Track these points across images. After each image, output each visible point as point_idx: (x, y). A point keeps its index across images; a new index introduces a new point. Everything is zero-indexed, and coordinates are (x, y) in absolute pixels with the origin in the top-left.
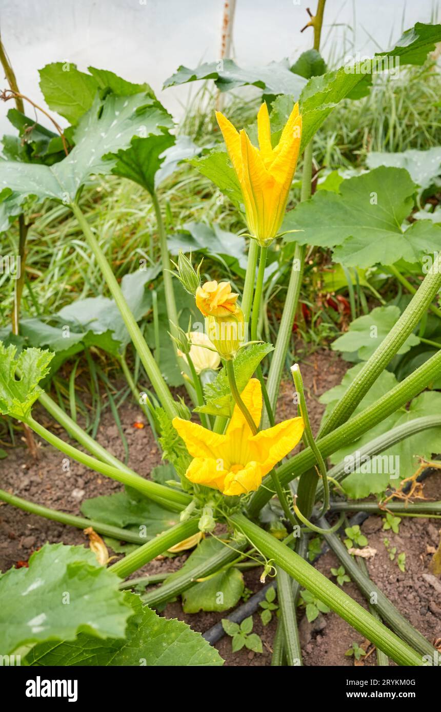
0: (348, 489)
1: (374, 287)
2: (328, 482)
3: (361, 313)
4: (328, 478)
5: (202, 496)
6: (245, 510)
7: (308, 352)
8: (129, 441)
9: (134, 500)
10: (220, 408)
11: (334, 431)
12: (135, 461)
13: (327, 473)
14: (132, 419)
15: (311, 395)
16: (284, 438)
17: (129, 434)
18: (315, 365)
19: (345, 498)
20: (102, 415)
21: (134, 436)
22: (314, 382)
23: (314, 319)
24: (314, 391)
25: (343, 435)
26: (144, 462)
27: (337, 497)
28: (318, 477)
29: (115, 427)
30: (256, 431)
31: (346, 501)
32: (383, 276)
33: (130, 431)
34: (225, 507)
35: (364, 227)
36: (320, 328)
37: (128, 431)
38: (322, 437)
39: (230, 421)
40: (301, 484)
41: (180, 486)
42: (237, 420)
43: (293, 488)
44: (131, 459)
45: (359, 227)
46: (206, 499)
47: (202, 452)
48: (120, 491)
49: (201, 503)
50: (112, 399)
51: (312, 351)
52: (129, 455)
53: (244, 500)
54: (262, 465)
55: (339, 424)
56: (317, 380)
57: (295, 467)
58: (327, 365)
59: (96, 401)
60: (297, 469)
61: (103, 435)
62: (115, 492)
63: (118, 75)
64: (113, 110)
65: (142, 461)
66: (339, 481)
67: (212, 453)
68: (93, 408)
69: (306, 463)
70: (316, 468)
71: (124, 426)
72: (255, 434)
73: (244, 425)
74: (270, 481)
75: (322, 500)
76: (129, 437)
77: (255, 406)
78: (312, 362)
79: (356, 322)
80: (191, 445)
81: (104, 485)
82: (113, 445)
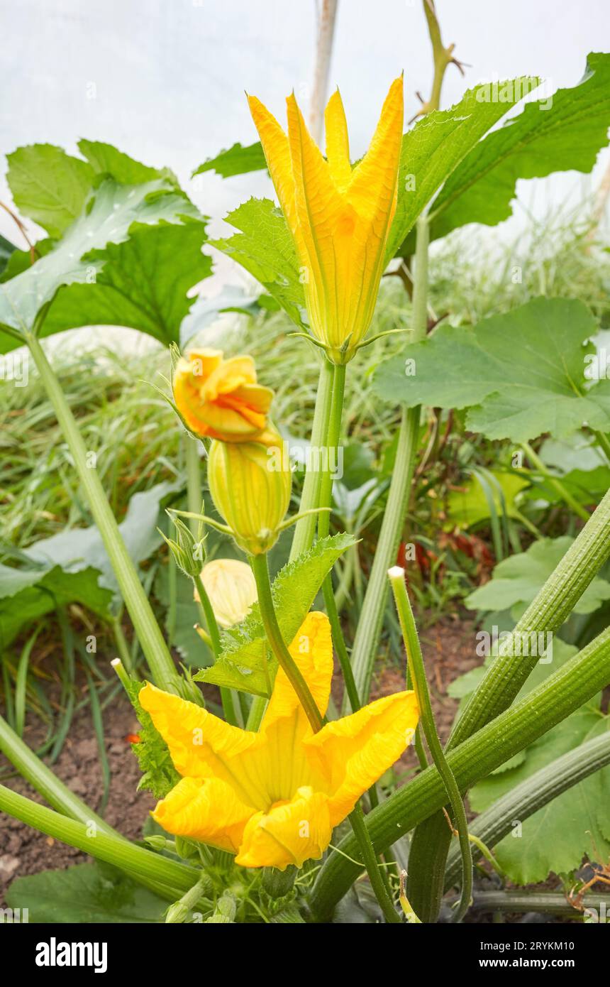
0: (506, 864)
1: (531, 520)
2: (471, 846)
3: (509, 551)
4: (471, 837)
5: (218, 871)
6: (305, 903)
7: (427, 621)
8: (114, 766)
9: (109, 879)
10: (247, 676)
11: (482, 730)
12: (118, 803)
13: (469, 827)
14: (126, 729)
15: (432, 694)
16: (377, 737)
17: (116, 754)
18: (436, 644)
19: (500, 883)
20: (75, 721)
21: (124, 758)
22: (437, 671)
23: (435, 566)
24: (436, 687)
25: (500, 737)
26: (136, 806)
27: (485, 879)
28: (449, 834)
29: (94, 741)
30: (319, 722)
31: (502, 889)
32: (542, 504)
33: (118, 748)
34: (264, 896)
35: (517, 385)
36: (445, 582)
37: (113, 749)
38: (456, 746)
39: (269, 703)
40: (416, 849)
41: (174, 849)
42: (283, 701)
43: (401, 860)
44: (114, 800)
45: (508, 385)
46: (227, 879)
47: (202, 767)
48: (85, 860)
49: (216, 886)
50: (94, 694)
51: (432, 621)
52: (111, 791)
53: (303, 881)
54: (332, 799)
55: (490, 718)
56: (442, 669)
57: (402, 809)
58: (458, 644)
59: (68, 697)
60: (407, 815)
61: (71, 755)
62: (77, 863)
63: (122, 150)
64: (111, 202)
65: (132, 804)
66: (490, 846)
67: (230, 773)
68: (61, 708)
69: (425, 801)
70: (446, 814)
71: (109, 740)
72: (317, 729)
73: (296, 712)
74: (353, 840)
75: (457, 885)
76: (115, 758)
77: (317, 668)
78: (433, 639)
79: (504, 565)
80: (179, 749)
81: (58, 849)
82: (85, 773)
